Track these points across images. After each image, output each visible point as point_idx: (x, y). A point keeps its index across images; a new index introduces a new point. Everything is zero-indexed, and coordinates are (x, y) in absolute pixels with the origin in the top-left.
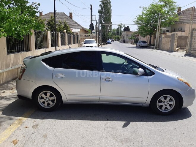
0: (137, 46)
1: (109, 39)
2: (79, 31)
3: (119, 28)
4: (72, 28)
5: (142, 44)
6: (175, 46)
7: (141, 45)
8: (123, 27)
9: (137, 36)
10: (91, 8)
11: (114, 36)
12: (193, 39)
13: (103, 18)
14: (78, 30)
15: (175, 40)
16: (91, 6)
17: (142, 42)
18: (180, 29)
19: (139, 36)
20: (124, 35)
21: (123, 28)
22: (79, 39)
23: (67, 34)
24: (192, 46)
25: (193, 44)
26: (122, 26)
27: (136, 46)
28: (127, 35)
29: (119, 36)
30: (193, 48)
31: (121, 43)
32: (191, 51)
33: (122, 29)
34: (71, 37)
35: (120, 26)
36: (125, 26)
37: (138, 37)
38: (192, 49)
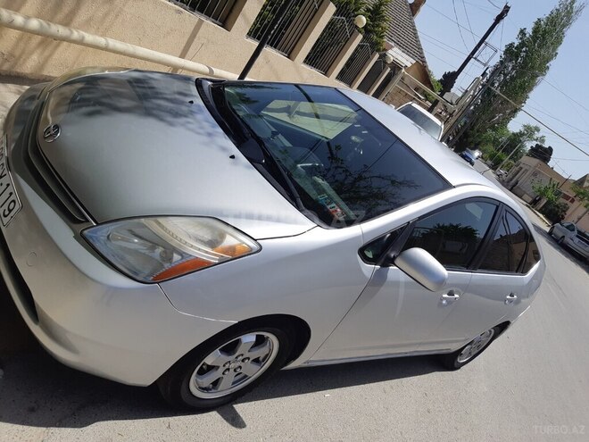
0: (550, 234)
1: (474, 149)
2: (409, 65)
3: (521, 134)
4: (393, 44)
5: (577, 240)
7: (567, 240)
8: (537, 140)
9: (567, 197)
10: (499, 18)
11: (491, 148)
13: (505, 75)
14: (406, 60)
16: (507, 9)
17: (579, 232)
19: (573, 201)
20: (526, 167)
21: (534, 144)
22: (390, 89)
23: (360, 37)
26: (537, 135)
27: (548, 230)
28: (535, 174)
29: (506, 159)
31: (499, 181)
33: (529, 145)
34: (368, 59)
35: (529, 131)
36: (543, 141)
37: (568, 202)
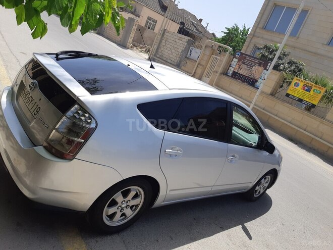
6: (130, 40)
12: (163, 41)
15: (133, 31)
18: (133, 10)
24: (159, 50)
25: (162, 49)
30: (160, 54)
32: (156, 58)
38: (158, 56)
